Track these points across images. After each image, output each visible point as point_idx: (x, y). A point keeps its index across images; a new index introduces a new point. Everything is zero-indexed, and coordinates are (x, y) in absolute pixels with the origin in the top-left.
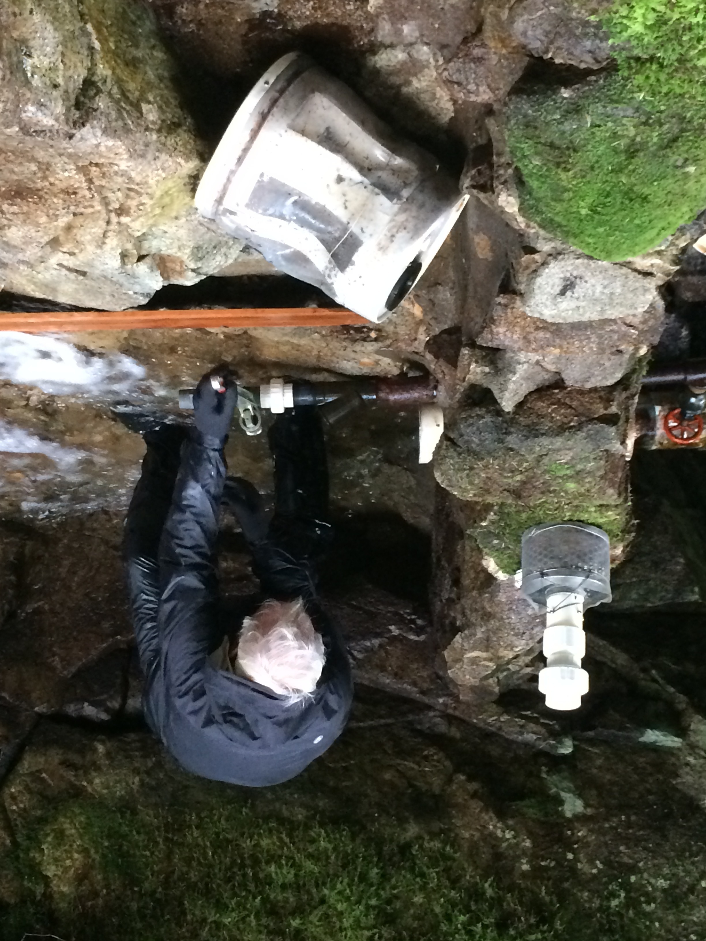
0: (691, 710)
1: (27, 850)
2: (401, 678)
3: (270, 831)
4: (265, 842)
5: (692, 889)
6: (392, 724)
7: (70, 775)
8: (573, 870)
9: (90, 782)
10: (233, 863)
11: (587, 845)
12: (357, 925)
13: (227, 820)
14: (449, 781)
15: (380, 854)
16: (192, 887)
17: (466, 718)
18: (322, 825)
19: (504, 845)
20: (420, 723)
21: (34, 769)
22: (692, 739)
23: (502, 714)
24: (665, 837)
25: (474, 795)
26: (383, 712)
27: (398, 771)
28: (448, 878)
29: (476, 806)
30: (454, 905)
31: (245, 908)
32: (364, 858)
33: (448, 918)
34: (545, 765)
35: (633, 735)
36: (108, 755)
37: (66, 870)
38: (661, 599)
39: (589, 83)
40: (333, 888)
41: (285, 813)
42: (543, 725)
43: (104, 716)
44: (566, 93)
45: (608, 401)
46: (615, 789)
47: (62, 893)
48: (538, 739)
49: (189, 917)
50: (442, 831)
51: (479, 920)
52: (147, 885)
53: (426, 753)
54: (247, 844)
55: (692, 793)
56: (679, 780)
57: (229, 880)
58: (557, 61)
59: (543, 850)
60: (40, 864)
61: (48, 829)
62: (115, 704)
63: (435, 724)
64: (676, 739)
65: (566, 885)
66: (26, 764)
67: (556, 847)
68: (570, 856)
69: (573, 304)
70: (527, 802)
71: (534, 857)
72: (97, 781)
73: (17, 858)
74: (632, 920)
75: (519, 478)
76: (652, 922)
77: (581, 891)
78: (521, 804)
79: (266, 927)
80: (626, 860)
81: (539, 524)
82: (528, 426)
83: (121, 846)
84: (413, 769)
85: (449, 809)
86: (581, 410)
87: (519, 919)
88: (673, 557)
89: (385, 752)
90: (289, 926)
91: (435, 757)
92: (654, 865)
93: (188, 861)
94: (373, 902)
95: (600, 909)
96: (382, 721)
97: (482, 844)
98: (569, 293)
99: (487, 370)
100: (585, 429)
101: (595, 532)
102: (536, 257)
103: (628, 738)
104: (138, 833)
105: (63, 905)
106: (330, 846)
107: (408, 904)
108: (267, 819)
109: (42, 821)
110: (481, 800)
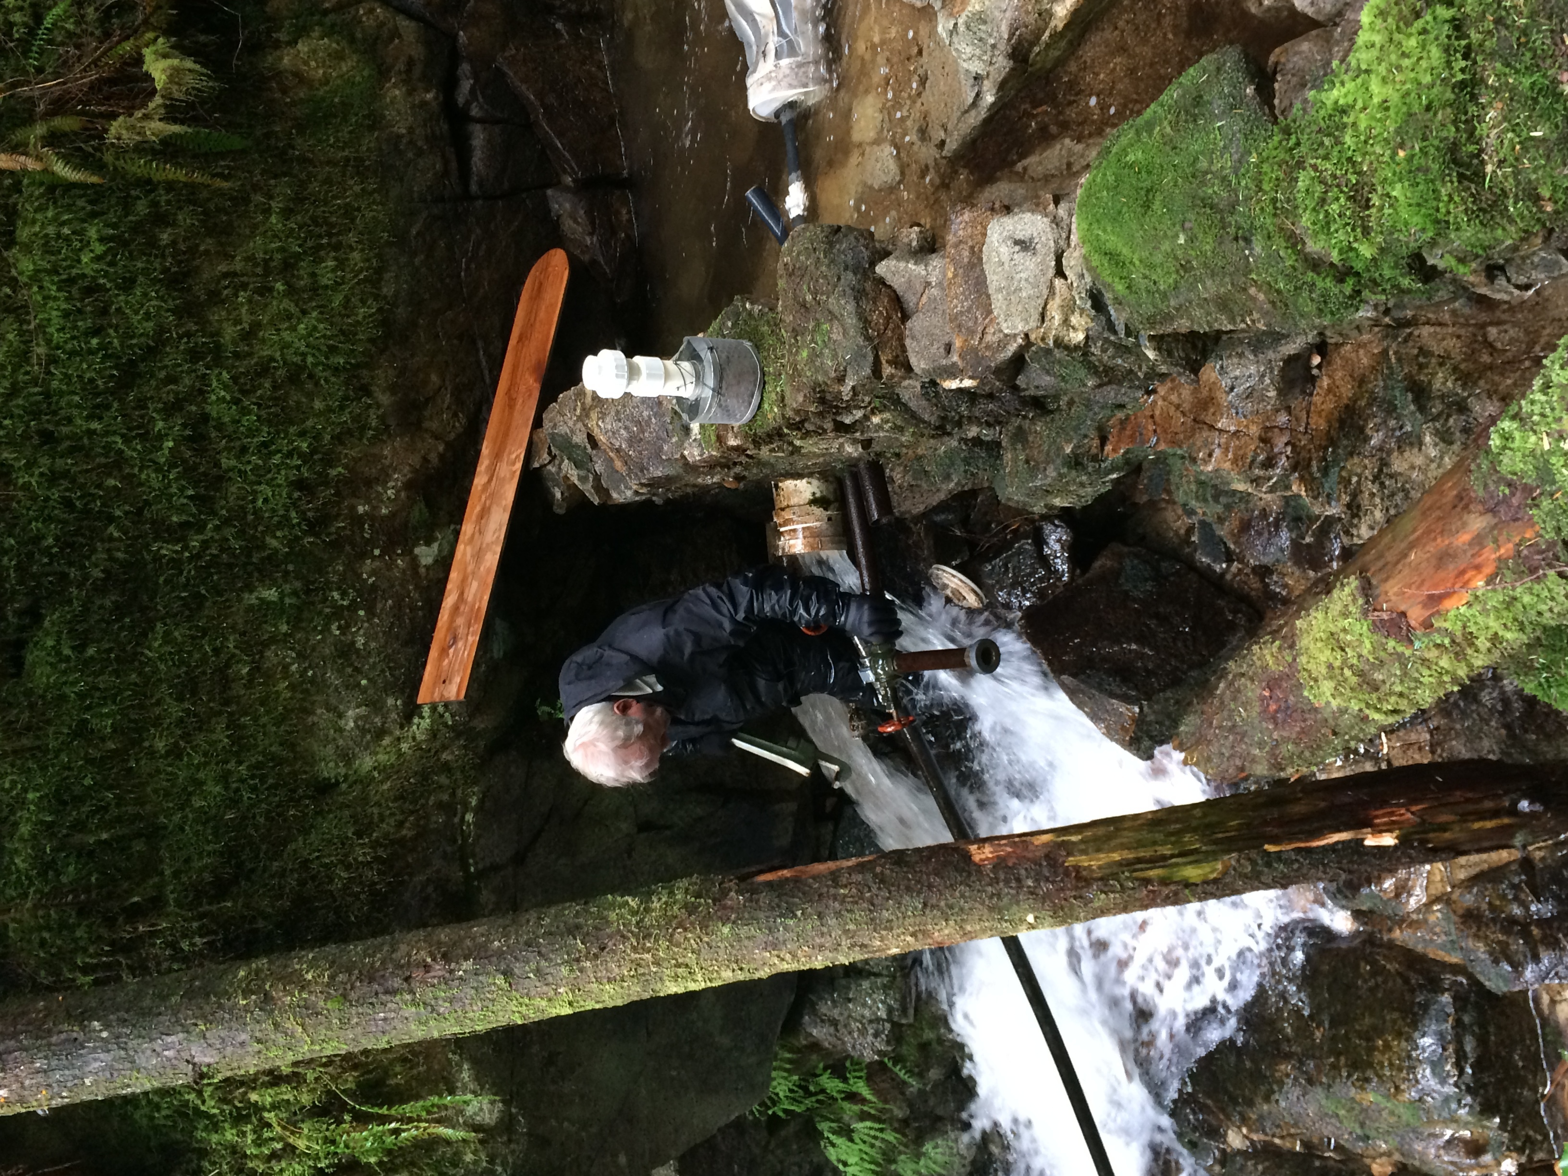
1: (320, 24)
3: (368, 260)
4: (356, 255)
5: (357, 670)
7: (401, 66)
8: (363, 555)
9: (395, 86)
10: (332, 226)
11: (389, 569)
12: (285, 346)
13: (374, 217)
14: (437, 437)
15: (357, 366)
16: (303, 185)
18: (380, 310)
19: (380, 489)
21: (401, 31)
25: (425, 460)
27: (440, 388)
28: (340, 433)
29: (415, 460)
30: (317, 437)
31: (287, 237)
32: (353, 351)
33: (302, 434)
36: (424, 104)
37: (306, 63)
39: (1262, 109)
40: (319, 321)
41: (387, 276)
43: (461, 100)
44: (1250, 90)
45: (893, 362)
47: (281, 59)
49: (272, 182)
50: (388, 427)
51: (305, 462)
52: (300, 141)
54: (352, 238)
57: (314, 219)
58: (1276, 86)
59: (380, 525)
60: (309, 36)
61: (344, 43)
62: (475, 111)
65: (348, 548)
66: (406, 23)
67: (384, 538)
69: (1005, 258)
70: (425, 510)
71: (371, 517)
72: (397, 92)
73: (312, 15)
74: (320, 613)
76: (321, 632)
77: (344, 564)
78: (422, 505)
79: (271, 259)
80: (379, 606)
82: (864, 290)
83: (336, 117)
84: (443, 402)
85: (409, 435)
86: (884, 338)
87: (309, 502)
89: (457, 376)
90: (276, 281)
92: (377, 633)
93: (328, 181)
94: (310, 359)
95: (328, 582)
96: (486, 372)
97: (379, 467)
98: (1017, 248)
100: (866, 344)
102: (1052, 206)
104: (350, 132)
105: (270, 59)
106: (360, 318)
107: (310, 396)
108: (379, 256)
109: (352, 40)
110: (421, 466)
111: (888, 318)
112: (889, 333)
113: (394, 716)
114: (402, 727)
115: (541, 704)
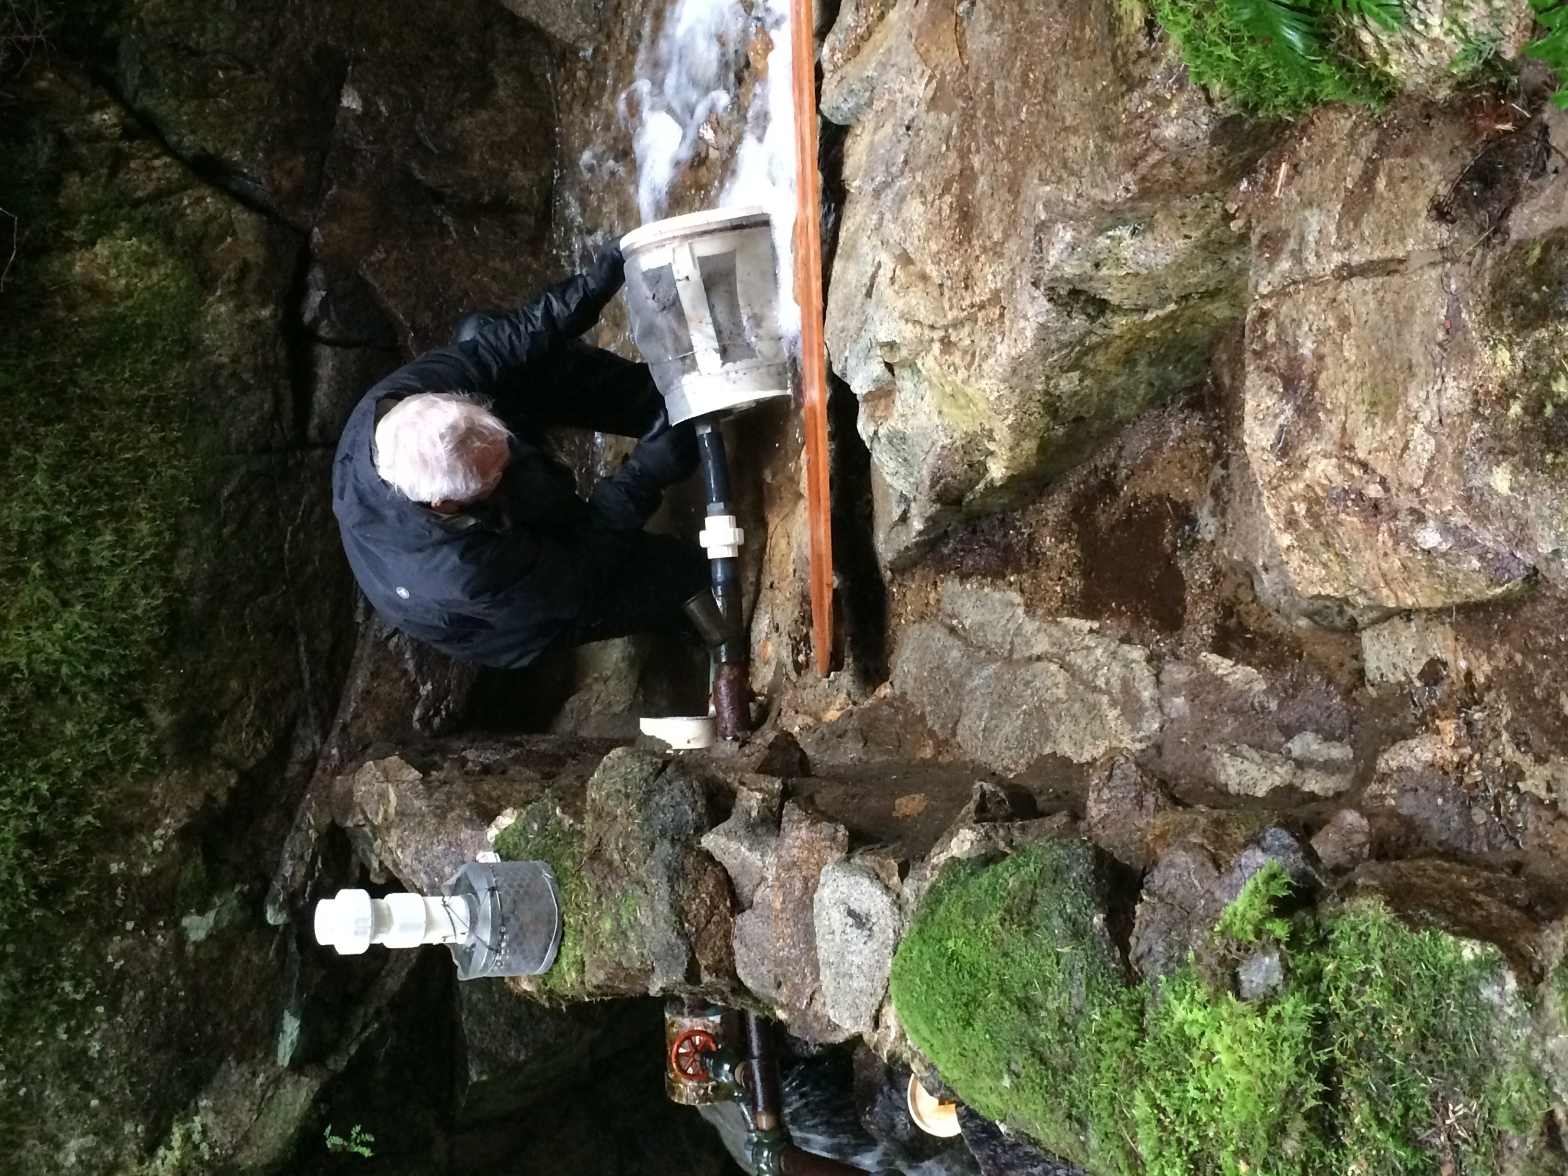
0: (326, 1077)
1: (129, 219)
2: (364, 699)
3: (159, 534)
4: (144, 527)
5: (88, 1087)
6: (303, 689)
7: (230, 273)
8: (110, 930)
9: (221, 300)
10: (116, 486)
11: (145, 949)
12: (33, 650)
13: (173, 477)
14: (228, 764)
15: (130, 676)
16: (83, 433)
17: (311, 785)
18: (168, 601)
19: (144, 839)
20: (305, 725)
21: (237, 227)
22: (288, 1079)
23: (317, 831)
24: (158, 1048)
25: (209, 798)
26: (319, 676)
27: (242, 697)
28: (96, 768)
29: (195, 800)
30: (64, 774)
31: (55, 502)
32: (124, 657)
33: (44, 769)
34: (251, 888)
35: (293, 1001)
36: (257, 323)
37: (105, 271)
38: (473, 1033)
39: (1111, 949)
40: (83, 617)
41: (183, 553)
42: (305, 885)
43: (308, 317)
44: (1098, 920)
45: (715, 970)
46: (220, 981)
47: (70, 265)
48: (285, 879)
49: (42, 429)
50: (161, 757)
51: (42, 809)
52: (85, 374)
53: (266, 733)
54: (141, 504)
55: (216, 1083)
56: (233, 1064)
57: (92, 480)
58: (1138, 908)
59: (138, 888)
60: (112, 235)
61: (158, 245)
62: (324, 331)
63: (303, 744)
64: (288, 1058)
65: (91, 922)
66: (244, 216)
67: (142, 907)
68: (130, 925)
69: (837, 926)
70: (201, 867)
71: (127, 878)
72: (223, 309)
73: (120, 207)
74: (44, 1010)
75: (616, 857)
76: (42, 1036)
77: (82, 942)
78: (199, 859)
79: (30, 531)
80: (126, 999)
81: (558, 882)
82: (683, 869)
83: (137, 341)
84: (244, 716)
85: (190, 766)
86: (704, 935)
87: (45, 862)
88: (526, 1046)
89: (266, 681)
90: (33, 561)
91: (259, 746)
92: (118, 1037)
93: (117, 427)
94: (65, 670)
95: (59, 968)
96: (307, 676)
97: (145, 810)
98: (850, 921)
99: (754, 813)
100: (680, 942)
101: (550, 955)
102: (896, 879)
103: (288, 996)
104: (154, 362)
105: (56, 265)
106: (139, 612)
107: (63, 717)
108: (176, 530)
109: (169, 239)
110: (202, 808)
111: (714, 907)
112: (712, 927)
113: (132, 1146)
114: (141, 1161)
115: (332, 1133)
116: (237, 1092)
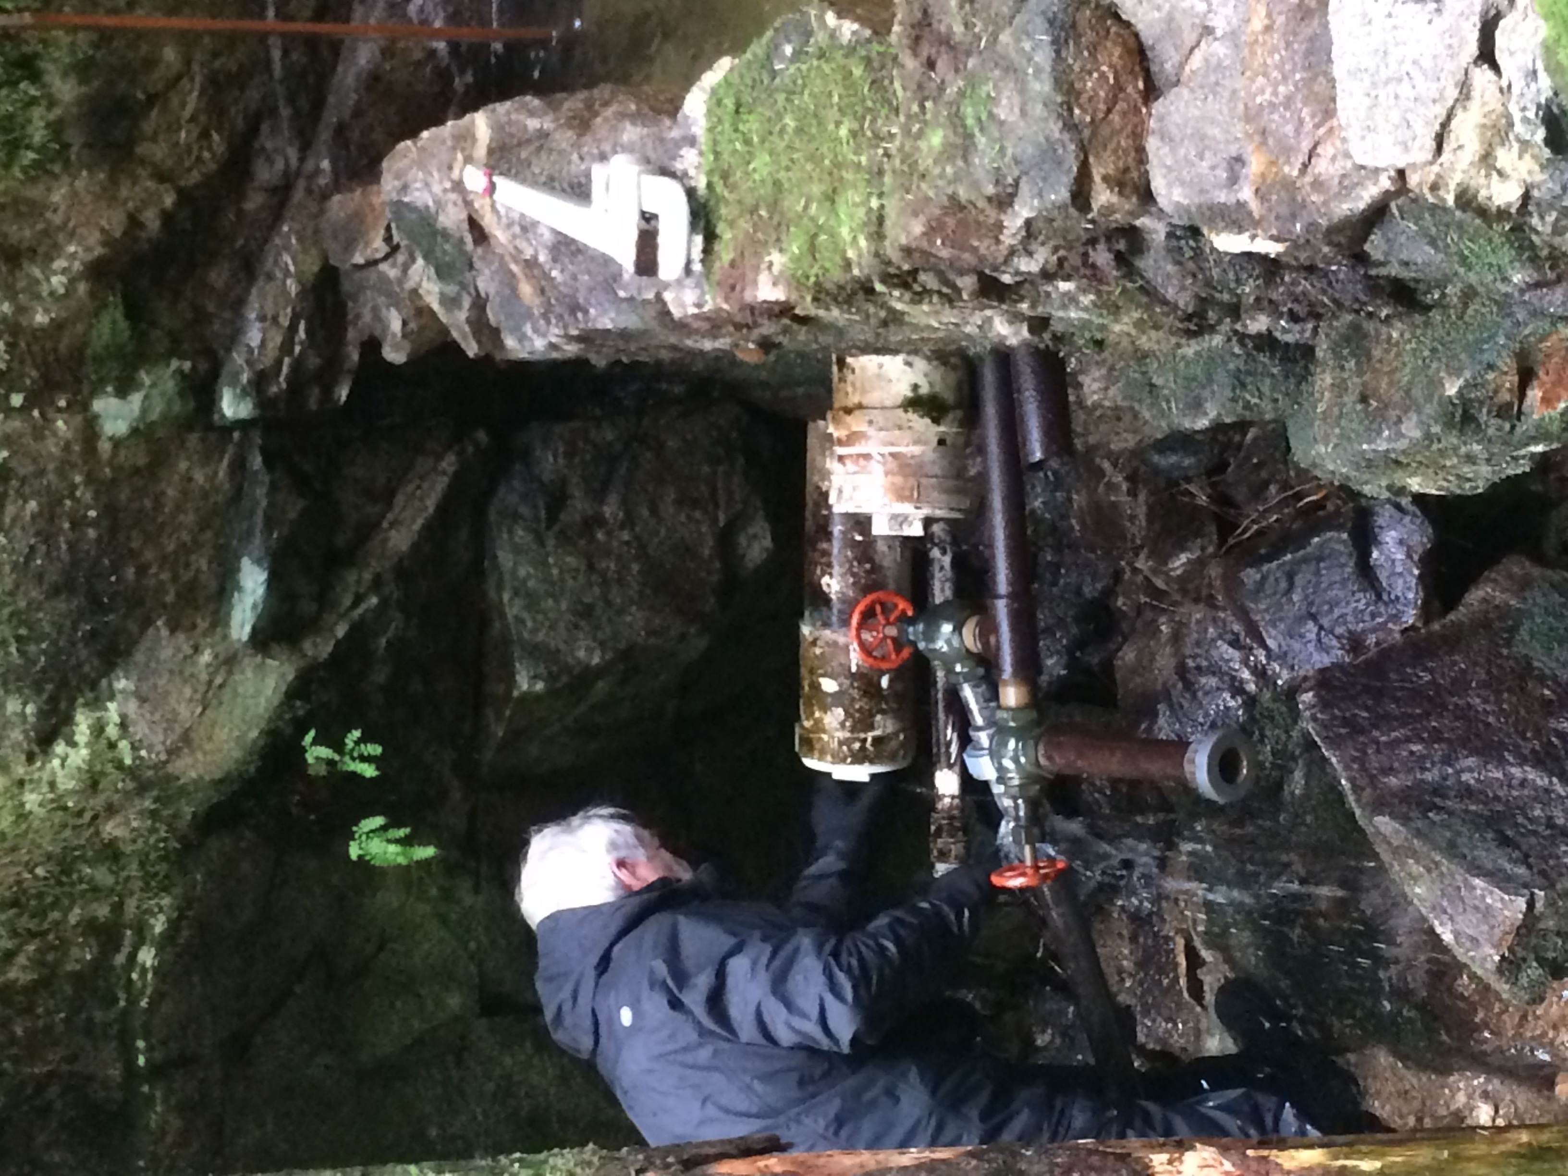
0: (302, 663)
2: (369, 88)
6: (271, 77)
11: (38, 437)
14: (162, 176)
17: (288, 214)
19: (37, 272)
20: (275, 131)
22: (246, 661)
23: (299, 282)
24: (55, 592)
25: (134, 222)
26: (294, 56)
27: (179, 77)
29: (114, 221)
34: (194, 368)
35: (257, 541)
38: (520, 620)
42: (279, 363)
46: (148, 503)
48: (251, 350)
50: (65, 147)
53: (216, 137)
55: (139, 656)
56: (165, 632)
59: (29, 345)
63: (270, 160)
64: (248, 629)
67: (34, 373)
68: (17, 400)
70: (123, 324)
78: (119, 315)
80: (11, 510)
84: (183, 105)
85: (106, 167)
86: (1105, 131)
88: (602, 644)
89: (215, 55)
91: (206, 155)
96: (276, 56)
97: (40, 226)
100: (1066, 137)
103: (249, 534)
110: (125, 233)
111: (1118, 87)
112: (1115, 117)
113: (16, 735)
114: (30, 758)
115: (315, 742)
116: (171, 672)
